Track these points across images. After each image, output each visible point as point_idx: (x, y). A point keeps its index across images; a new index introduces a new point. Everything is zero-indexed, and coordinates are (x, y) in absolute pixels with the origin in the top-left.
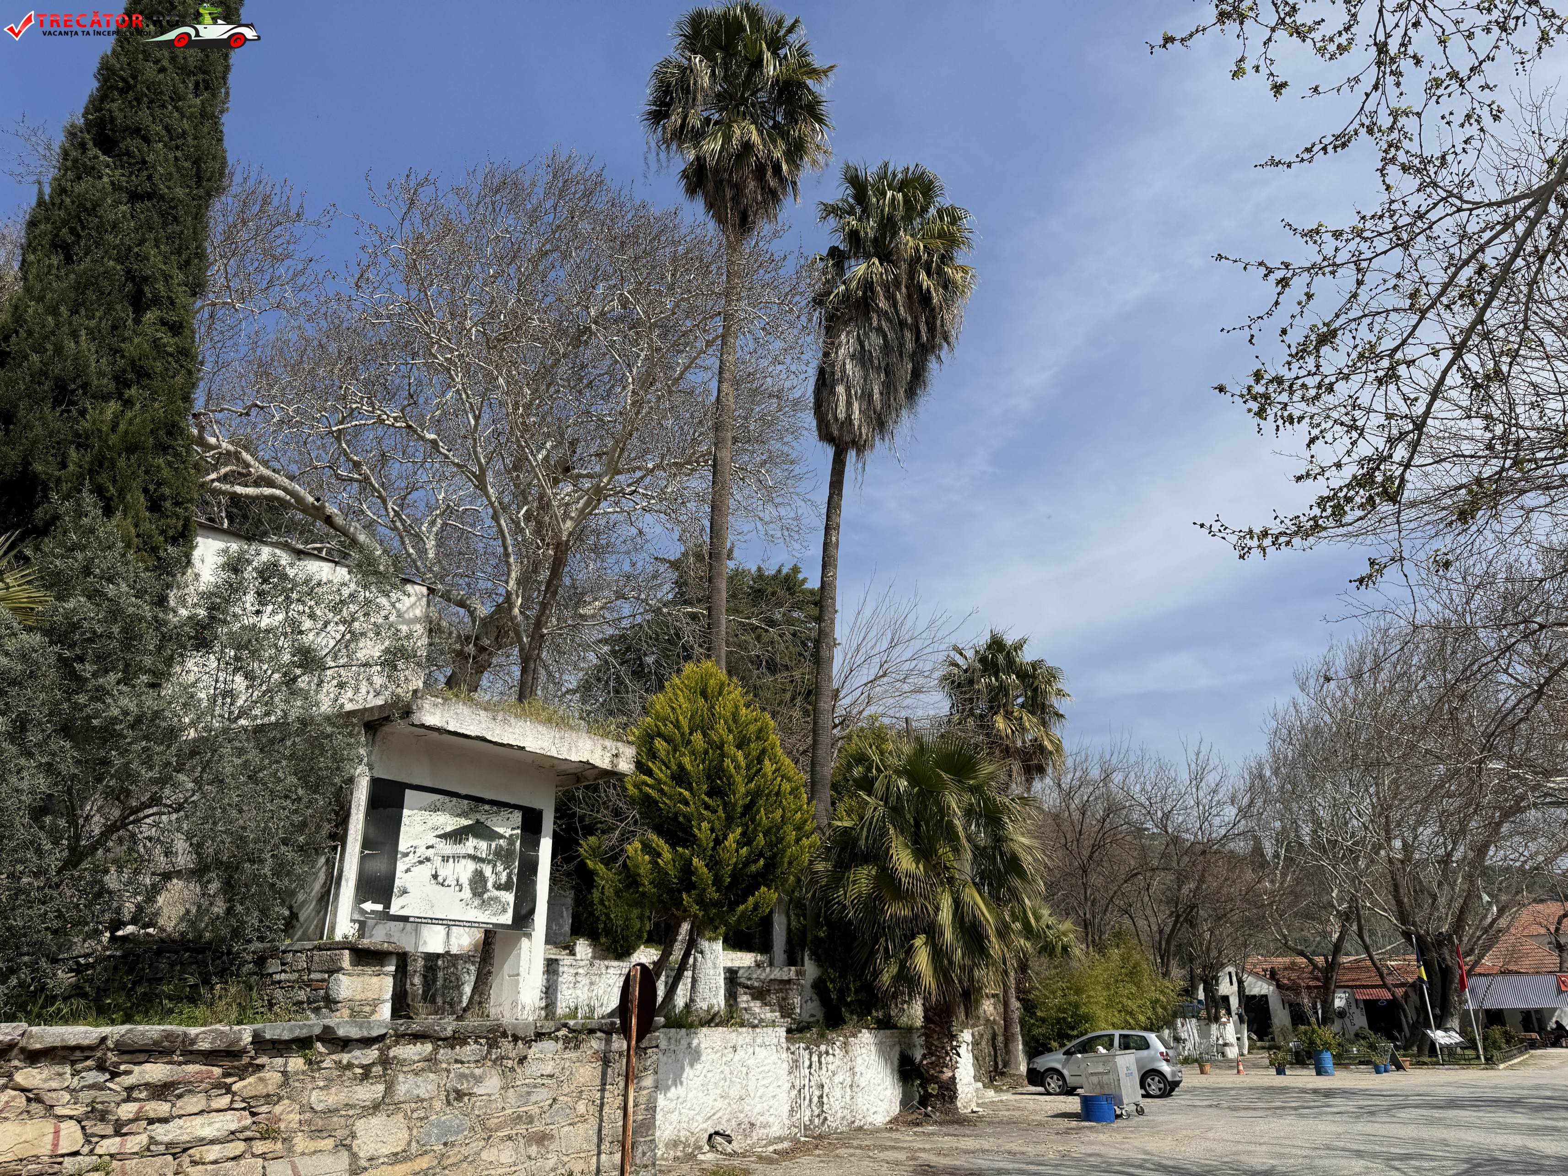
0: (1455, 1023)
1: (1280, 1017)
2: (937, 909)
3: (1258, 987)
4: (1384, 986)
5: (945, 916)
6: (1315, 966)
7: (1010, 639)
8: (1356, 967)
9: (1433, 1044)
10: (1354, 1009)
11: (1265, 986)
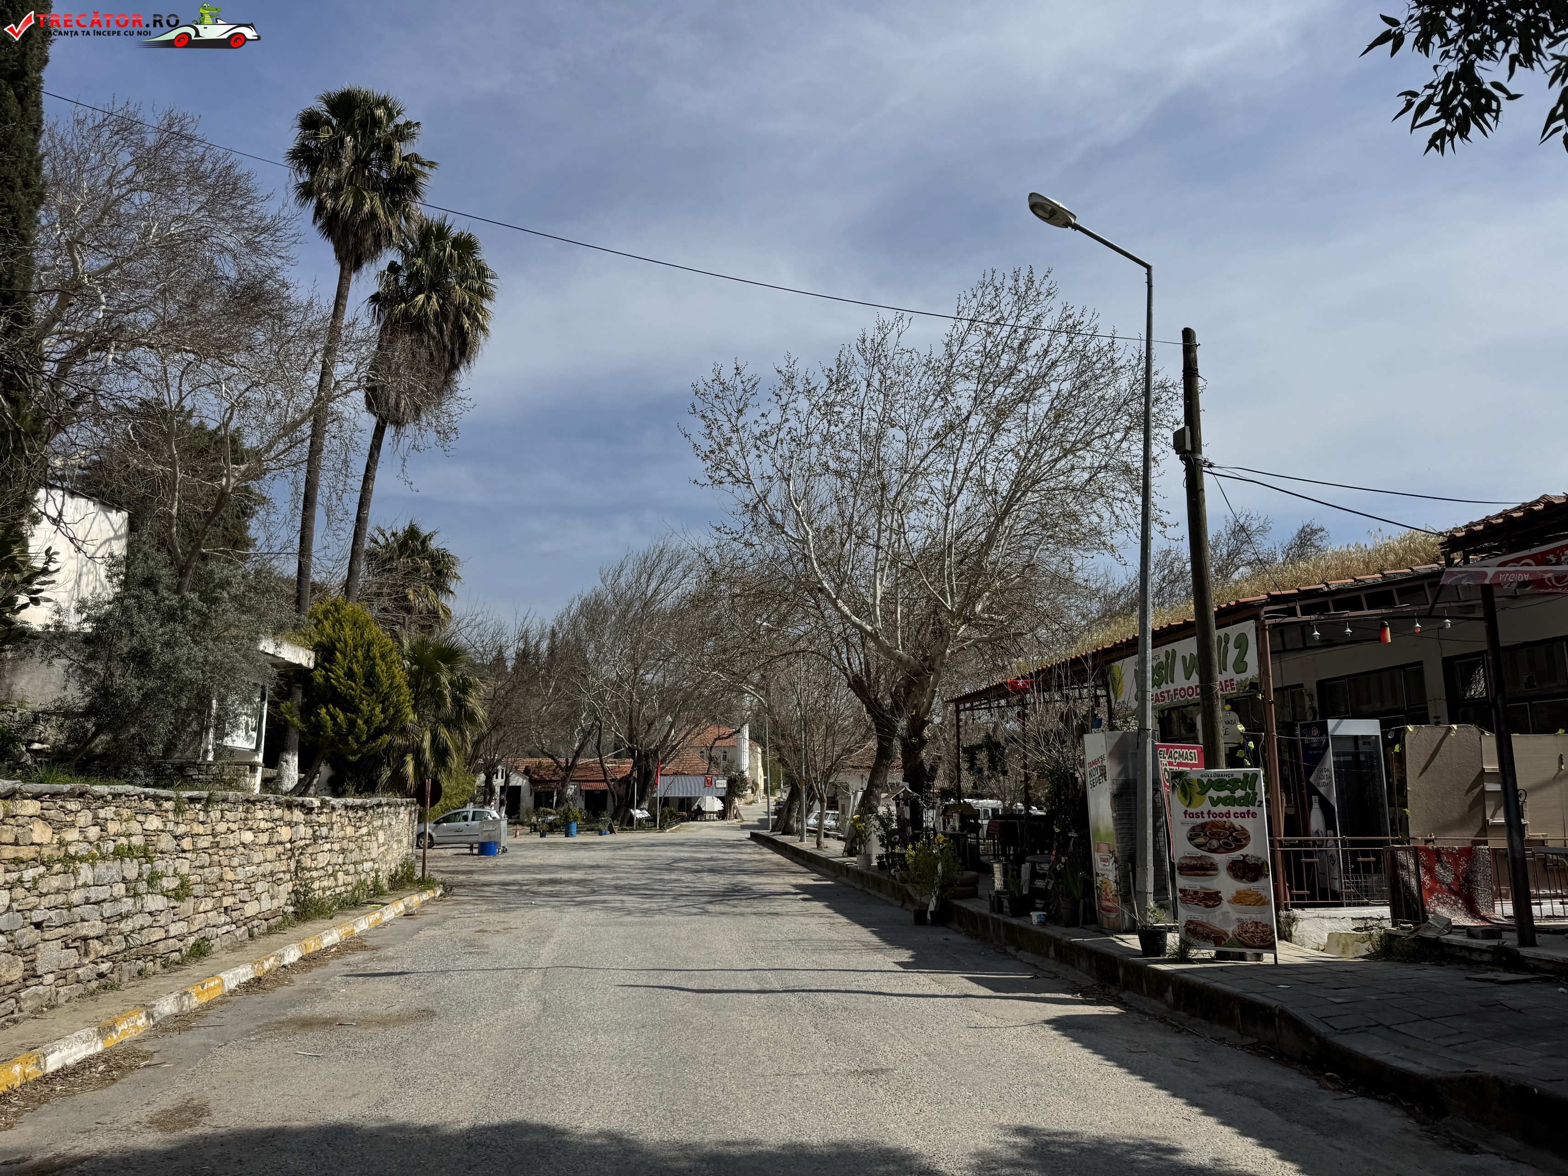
0: (646, 805)
1: (527, 801)
2: (422, 740)
3: (517, 780)
4: (605, 781)
5: (426, 744)
6: (559, 766)
7: (424, 531)
8: (586, 767)
9: (632, 817)
10: (578, 796)
11: (521, 780)
